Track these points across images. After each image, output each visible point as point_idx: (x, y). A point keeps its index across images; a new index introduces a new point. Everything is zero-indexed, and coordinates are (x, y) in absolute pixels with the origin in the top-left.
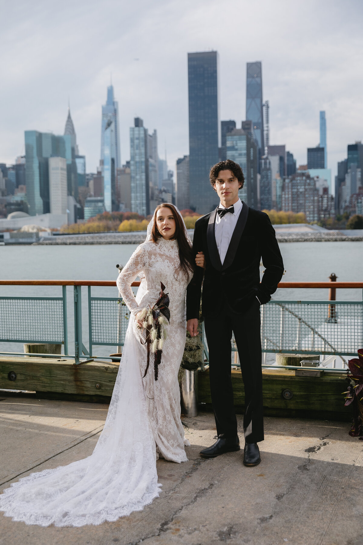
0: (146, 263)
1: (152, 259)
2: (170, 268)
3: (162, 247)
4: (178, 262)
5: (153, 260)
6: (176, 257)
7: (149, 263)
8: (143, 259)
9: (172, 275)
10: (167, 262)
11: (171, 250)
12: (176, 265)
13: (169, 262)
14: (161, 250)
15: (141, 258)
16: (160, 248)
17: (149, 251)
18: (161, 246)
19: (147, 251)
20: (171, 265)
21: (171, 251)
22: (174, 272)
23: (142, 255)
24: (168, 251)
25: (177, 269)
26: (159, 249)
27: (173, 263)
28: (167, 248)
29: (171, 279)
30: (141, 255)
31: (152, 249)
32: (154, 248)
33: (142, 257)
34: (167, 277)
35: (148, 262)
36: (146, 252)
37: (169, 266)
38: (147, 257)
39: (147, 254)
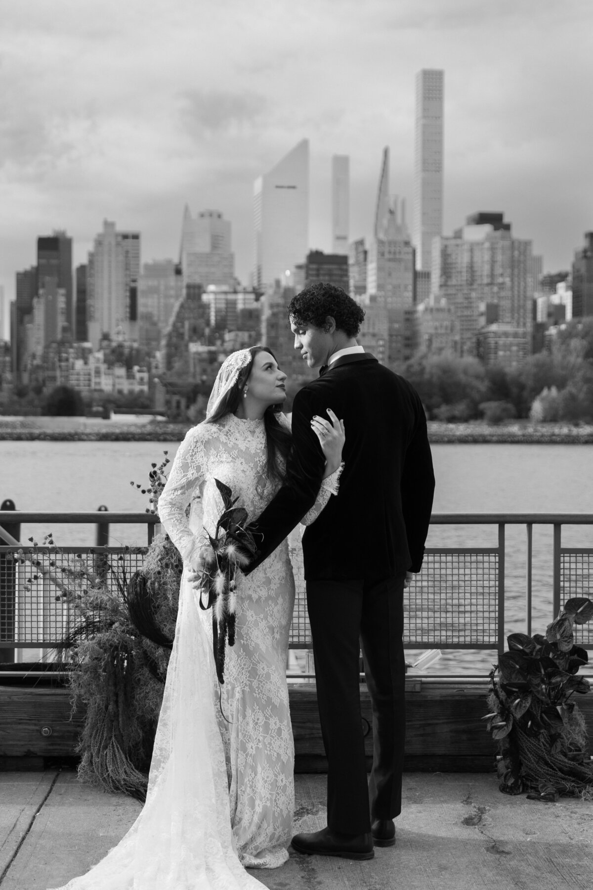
0: (202, 464)
2: (248, 473)
3: (232, 433)
4: (263, 463)
6: (259, 451)
7: (207, 466)
8: (196, 458)
9: (252, 489)
10: (240, 462)
11: (250, 438)
12: (259, 469)
13: (244, 463)
14: (229, 439)
16: (227, 435)
17: (204, 441)
18: (230, 431)
20: (250, 469)
21: (249, 441)
22: (255, 481)
23: (193, 450)
24: (244, 440)
25: (261, 476)
26: (225, 436)
27: (252, 465)
28: (241, 435)
29: (251, 496)
30: (191, 451)
31: (211, 438)
32: (215, 436)
33: (193, 453)
34: (241, 492)
35: (205, 463)
37: (245, 470)
39: (202, 447)
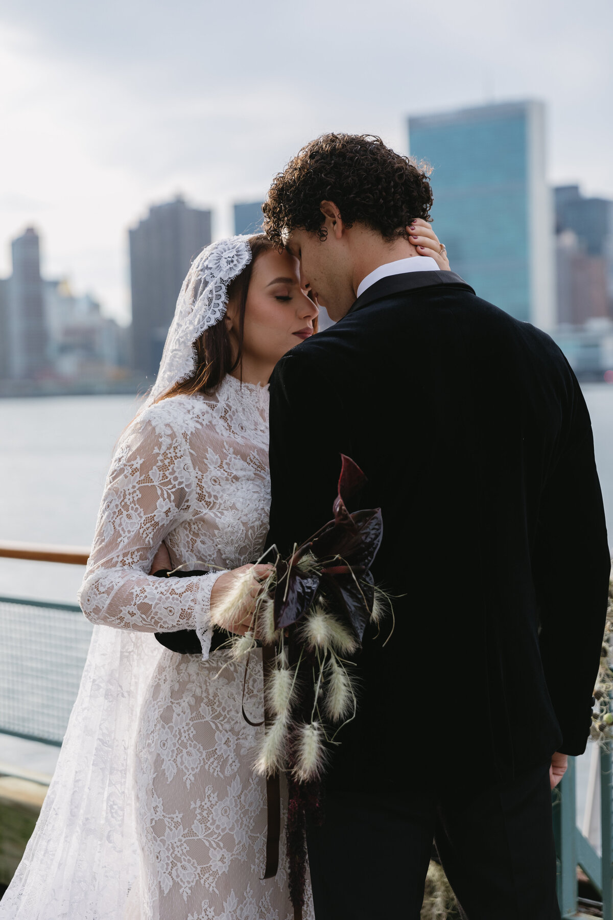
0: (188, 486)
1: (212, 467)
3: (234, 414)
5: (214, 472)
7: (201, 488)
8: (173, 472)
14: (230, 428)
15: (164, 468)
16: (224, 418)
17: (189, 433)
18: (230, 407)
19: (185, 435)
23: (165, 454)
24: (256, 429)
26: (222, 422)
28: (248, 417)
30: (161, 457)
31: (199, 426)
32: (205, 420)
33: (166, 462)
35: (194, 482)
36: (180, 439)
38: (188, 460)
39: (186, 447)
